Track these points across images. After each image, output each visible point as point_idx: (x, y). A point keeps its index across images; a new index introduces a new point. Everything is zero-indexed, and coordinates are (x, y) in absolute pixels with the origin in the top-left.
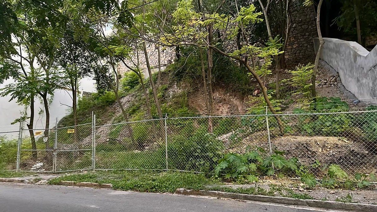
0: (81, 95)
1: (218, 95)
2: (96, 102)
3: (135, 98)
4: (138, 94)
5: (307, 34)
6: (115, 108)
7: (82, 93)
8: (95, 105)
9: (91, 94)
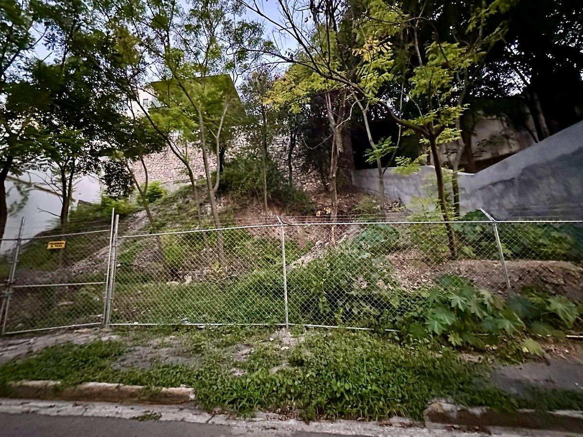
0: (75, 204)
1: (271, 214)
2: (99, 214)
3: (157, 213)
4: (161, 209)
5: (346, 166)
6: (128, 222)
7: (77, 201)
8: (96, 218)
9: (90, 205)
